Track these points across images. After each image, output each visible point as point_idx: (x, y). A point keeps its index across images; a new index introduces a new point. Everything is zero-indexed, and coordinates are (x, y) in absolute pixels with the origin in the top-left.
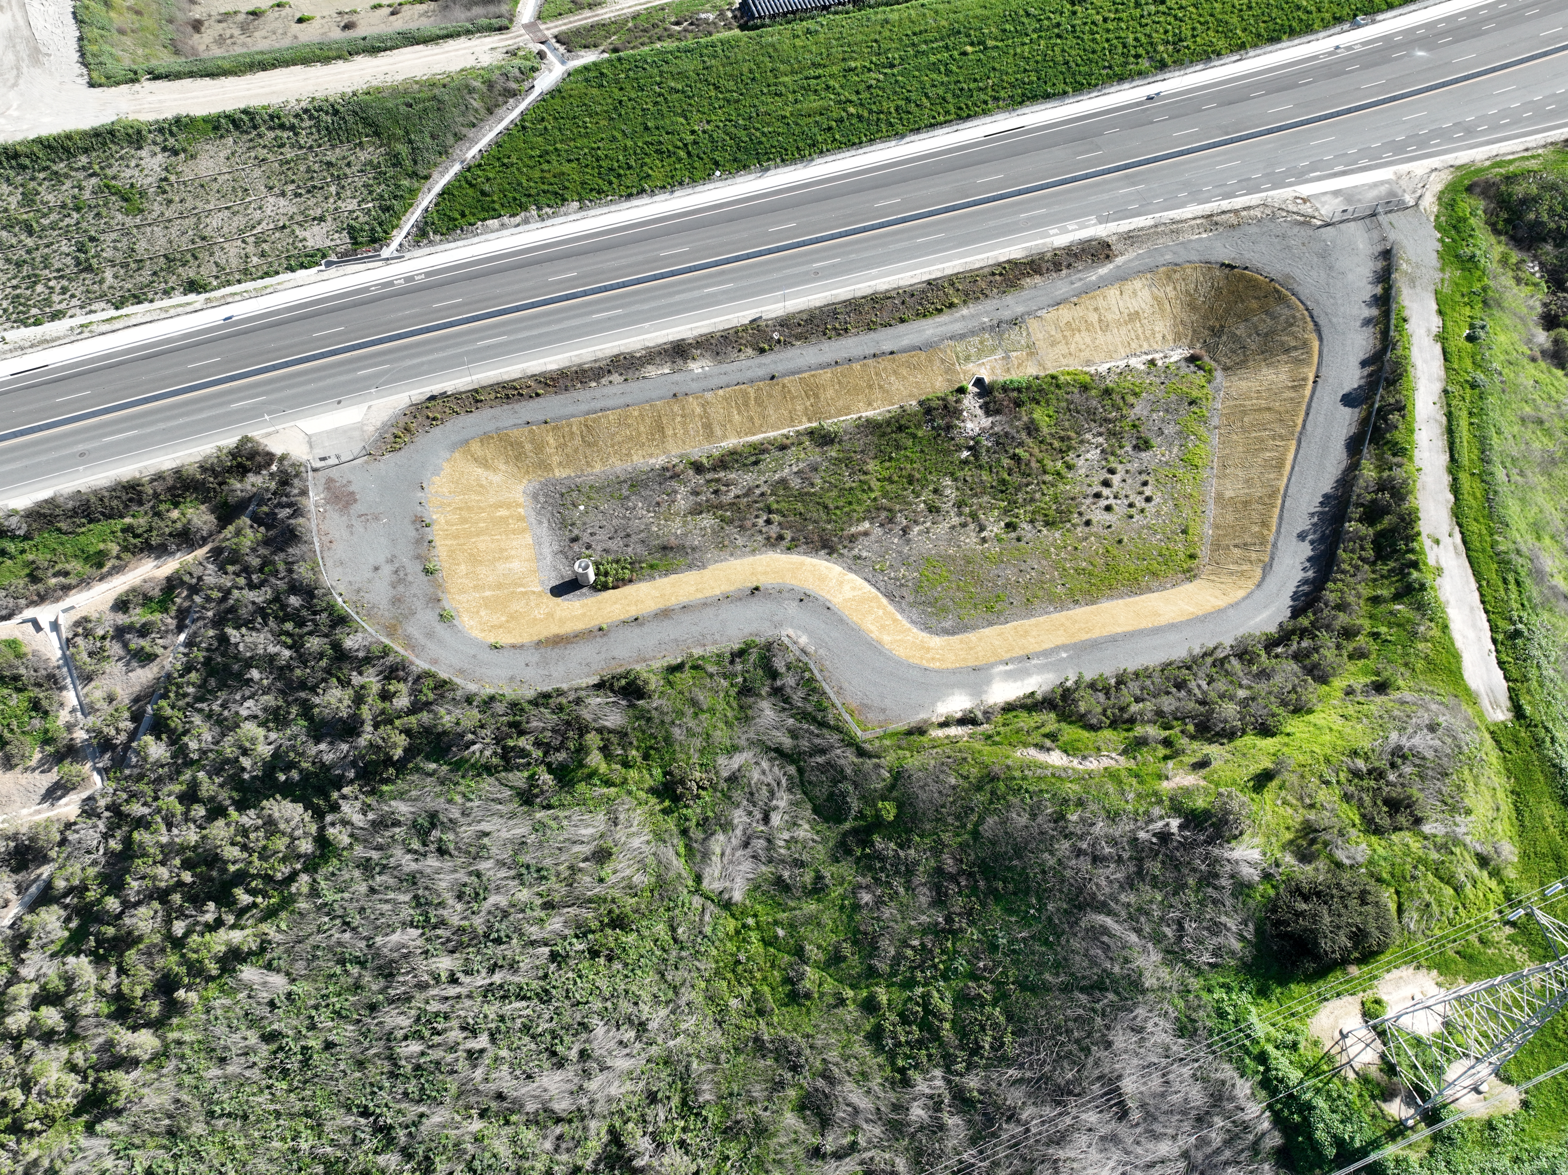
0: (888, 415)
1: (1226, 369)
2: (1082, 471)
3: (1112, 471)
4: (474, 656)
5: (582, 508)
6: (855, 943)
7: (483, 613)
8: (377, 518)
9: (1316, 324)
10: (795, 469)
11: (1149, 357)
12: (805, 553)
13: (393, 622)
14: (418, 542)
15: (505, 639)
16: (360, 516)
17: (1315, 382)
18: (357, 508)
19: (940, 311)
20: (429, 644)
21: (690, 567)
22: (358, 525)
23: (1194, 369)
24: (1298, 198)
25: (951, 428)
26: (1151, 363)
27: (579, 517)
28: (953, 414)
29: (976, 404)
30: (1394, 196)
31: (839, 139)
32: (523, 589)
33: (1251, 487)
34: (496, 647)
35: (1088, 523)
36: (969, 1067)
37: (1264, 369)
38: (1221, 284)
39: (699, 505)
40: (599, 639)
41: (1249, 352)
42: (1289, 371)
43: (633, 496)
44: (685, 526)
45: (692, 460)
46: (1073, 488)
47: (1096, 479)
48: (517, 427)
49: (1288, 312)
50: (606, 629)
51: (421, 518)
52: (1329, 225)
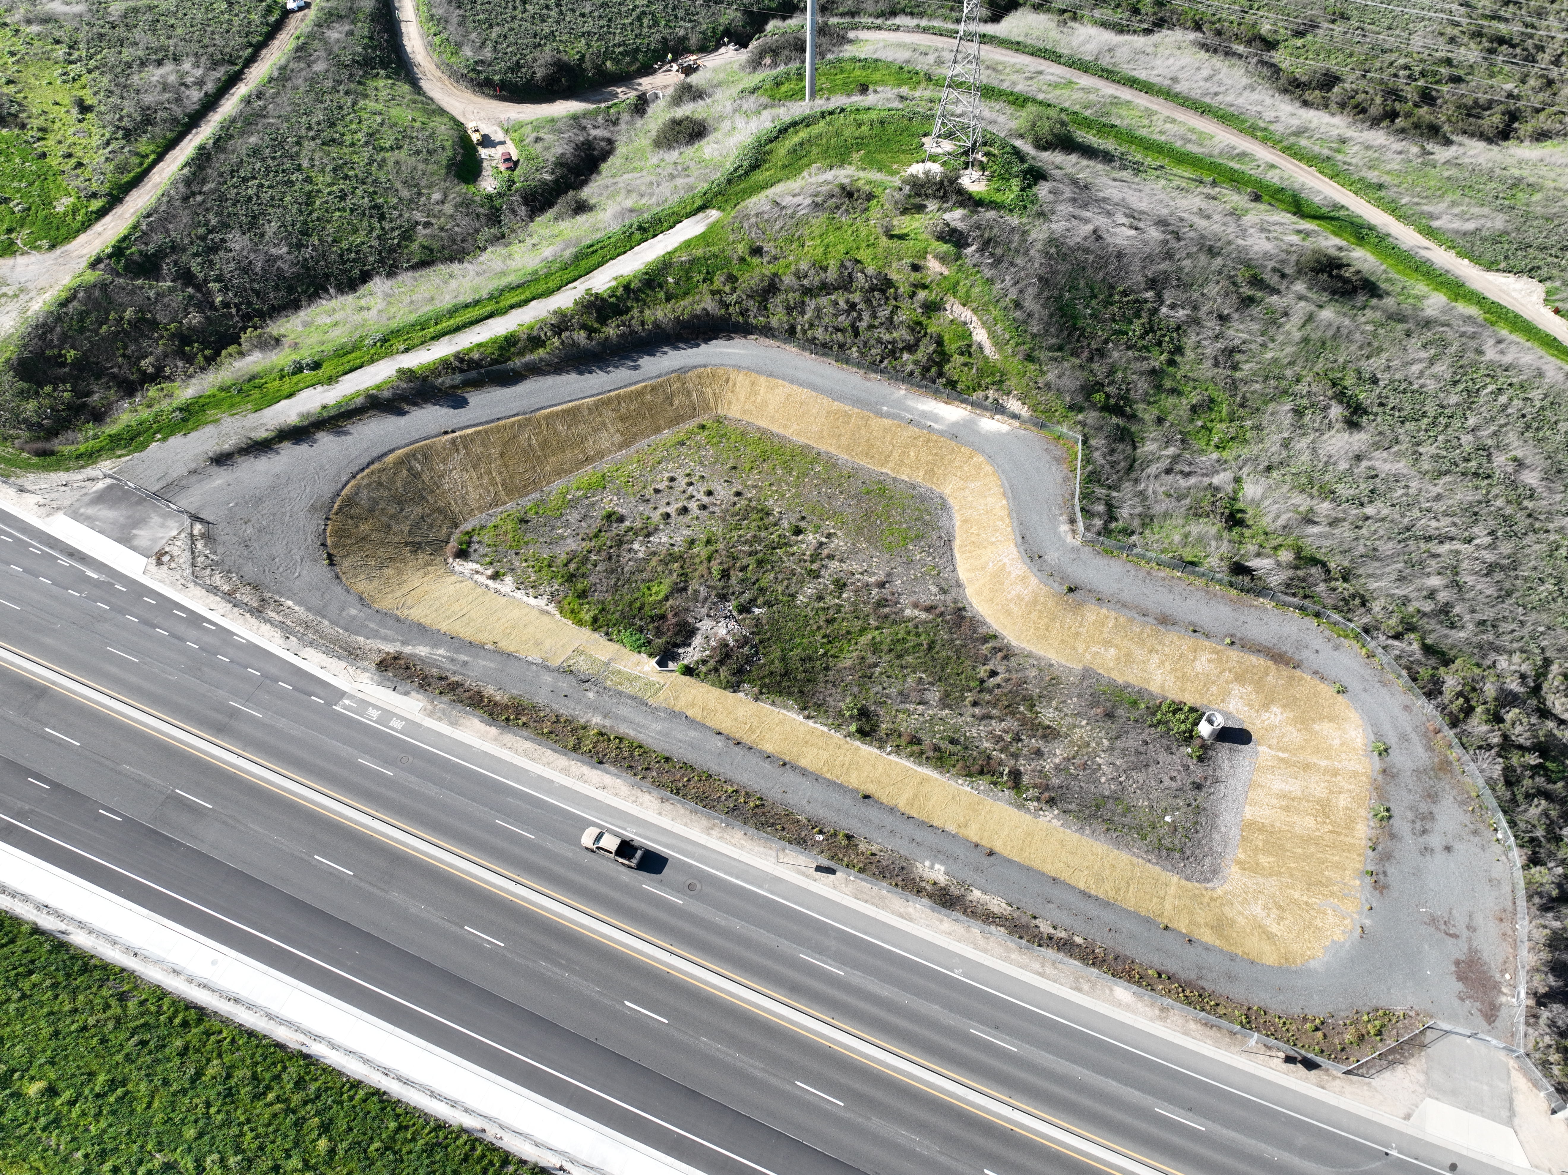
0: (779, 700)
1: (456, 525)
2: (687, 532)
3: (667, 516)
4: (1365, 690)
6: (1161, 386)
7: (1337, 742)
8: (1433, 920)
9: (371, 463)
10: (921, 708)
11: (490, 583)
12: (985, 624)
13: (1441, 774)
14: (1387, 857)
15: (1327, 691)
16: (1455, 936)
17: (453, 432)
18: (1458, 950)
19: (621, 739)
20: (1409, 729)
21: (1099, 678)
23: (475, 546)
24: (159, 562)
25: (743, 642)
26: (495, 576)
27: (1178, 809)
28: (724, 653)
29: (690, 649)
30: (100, 498)
31: (393, 1125)
32: (1281, 754)
33: (604, 424)
34: (1342, 691)
35: (738, 494)
36: (1146, 301)
37: (446, 487)
38: (356, 558)
39: (1044, 737)
40: (1239, 635)
41: (427, 511)
42: (444, 461)
43: (1107, 793)
44: (1075, 726)
45: (1013, 793)
46: (712, 526)
47: (686, 519)
48: (1207, 948)
49: (365, 492)
50: (1228, 641)
51: (1375, 888)
52: (196, 518)
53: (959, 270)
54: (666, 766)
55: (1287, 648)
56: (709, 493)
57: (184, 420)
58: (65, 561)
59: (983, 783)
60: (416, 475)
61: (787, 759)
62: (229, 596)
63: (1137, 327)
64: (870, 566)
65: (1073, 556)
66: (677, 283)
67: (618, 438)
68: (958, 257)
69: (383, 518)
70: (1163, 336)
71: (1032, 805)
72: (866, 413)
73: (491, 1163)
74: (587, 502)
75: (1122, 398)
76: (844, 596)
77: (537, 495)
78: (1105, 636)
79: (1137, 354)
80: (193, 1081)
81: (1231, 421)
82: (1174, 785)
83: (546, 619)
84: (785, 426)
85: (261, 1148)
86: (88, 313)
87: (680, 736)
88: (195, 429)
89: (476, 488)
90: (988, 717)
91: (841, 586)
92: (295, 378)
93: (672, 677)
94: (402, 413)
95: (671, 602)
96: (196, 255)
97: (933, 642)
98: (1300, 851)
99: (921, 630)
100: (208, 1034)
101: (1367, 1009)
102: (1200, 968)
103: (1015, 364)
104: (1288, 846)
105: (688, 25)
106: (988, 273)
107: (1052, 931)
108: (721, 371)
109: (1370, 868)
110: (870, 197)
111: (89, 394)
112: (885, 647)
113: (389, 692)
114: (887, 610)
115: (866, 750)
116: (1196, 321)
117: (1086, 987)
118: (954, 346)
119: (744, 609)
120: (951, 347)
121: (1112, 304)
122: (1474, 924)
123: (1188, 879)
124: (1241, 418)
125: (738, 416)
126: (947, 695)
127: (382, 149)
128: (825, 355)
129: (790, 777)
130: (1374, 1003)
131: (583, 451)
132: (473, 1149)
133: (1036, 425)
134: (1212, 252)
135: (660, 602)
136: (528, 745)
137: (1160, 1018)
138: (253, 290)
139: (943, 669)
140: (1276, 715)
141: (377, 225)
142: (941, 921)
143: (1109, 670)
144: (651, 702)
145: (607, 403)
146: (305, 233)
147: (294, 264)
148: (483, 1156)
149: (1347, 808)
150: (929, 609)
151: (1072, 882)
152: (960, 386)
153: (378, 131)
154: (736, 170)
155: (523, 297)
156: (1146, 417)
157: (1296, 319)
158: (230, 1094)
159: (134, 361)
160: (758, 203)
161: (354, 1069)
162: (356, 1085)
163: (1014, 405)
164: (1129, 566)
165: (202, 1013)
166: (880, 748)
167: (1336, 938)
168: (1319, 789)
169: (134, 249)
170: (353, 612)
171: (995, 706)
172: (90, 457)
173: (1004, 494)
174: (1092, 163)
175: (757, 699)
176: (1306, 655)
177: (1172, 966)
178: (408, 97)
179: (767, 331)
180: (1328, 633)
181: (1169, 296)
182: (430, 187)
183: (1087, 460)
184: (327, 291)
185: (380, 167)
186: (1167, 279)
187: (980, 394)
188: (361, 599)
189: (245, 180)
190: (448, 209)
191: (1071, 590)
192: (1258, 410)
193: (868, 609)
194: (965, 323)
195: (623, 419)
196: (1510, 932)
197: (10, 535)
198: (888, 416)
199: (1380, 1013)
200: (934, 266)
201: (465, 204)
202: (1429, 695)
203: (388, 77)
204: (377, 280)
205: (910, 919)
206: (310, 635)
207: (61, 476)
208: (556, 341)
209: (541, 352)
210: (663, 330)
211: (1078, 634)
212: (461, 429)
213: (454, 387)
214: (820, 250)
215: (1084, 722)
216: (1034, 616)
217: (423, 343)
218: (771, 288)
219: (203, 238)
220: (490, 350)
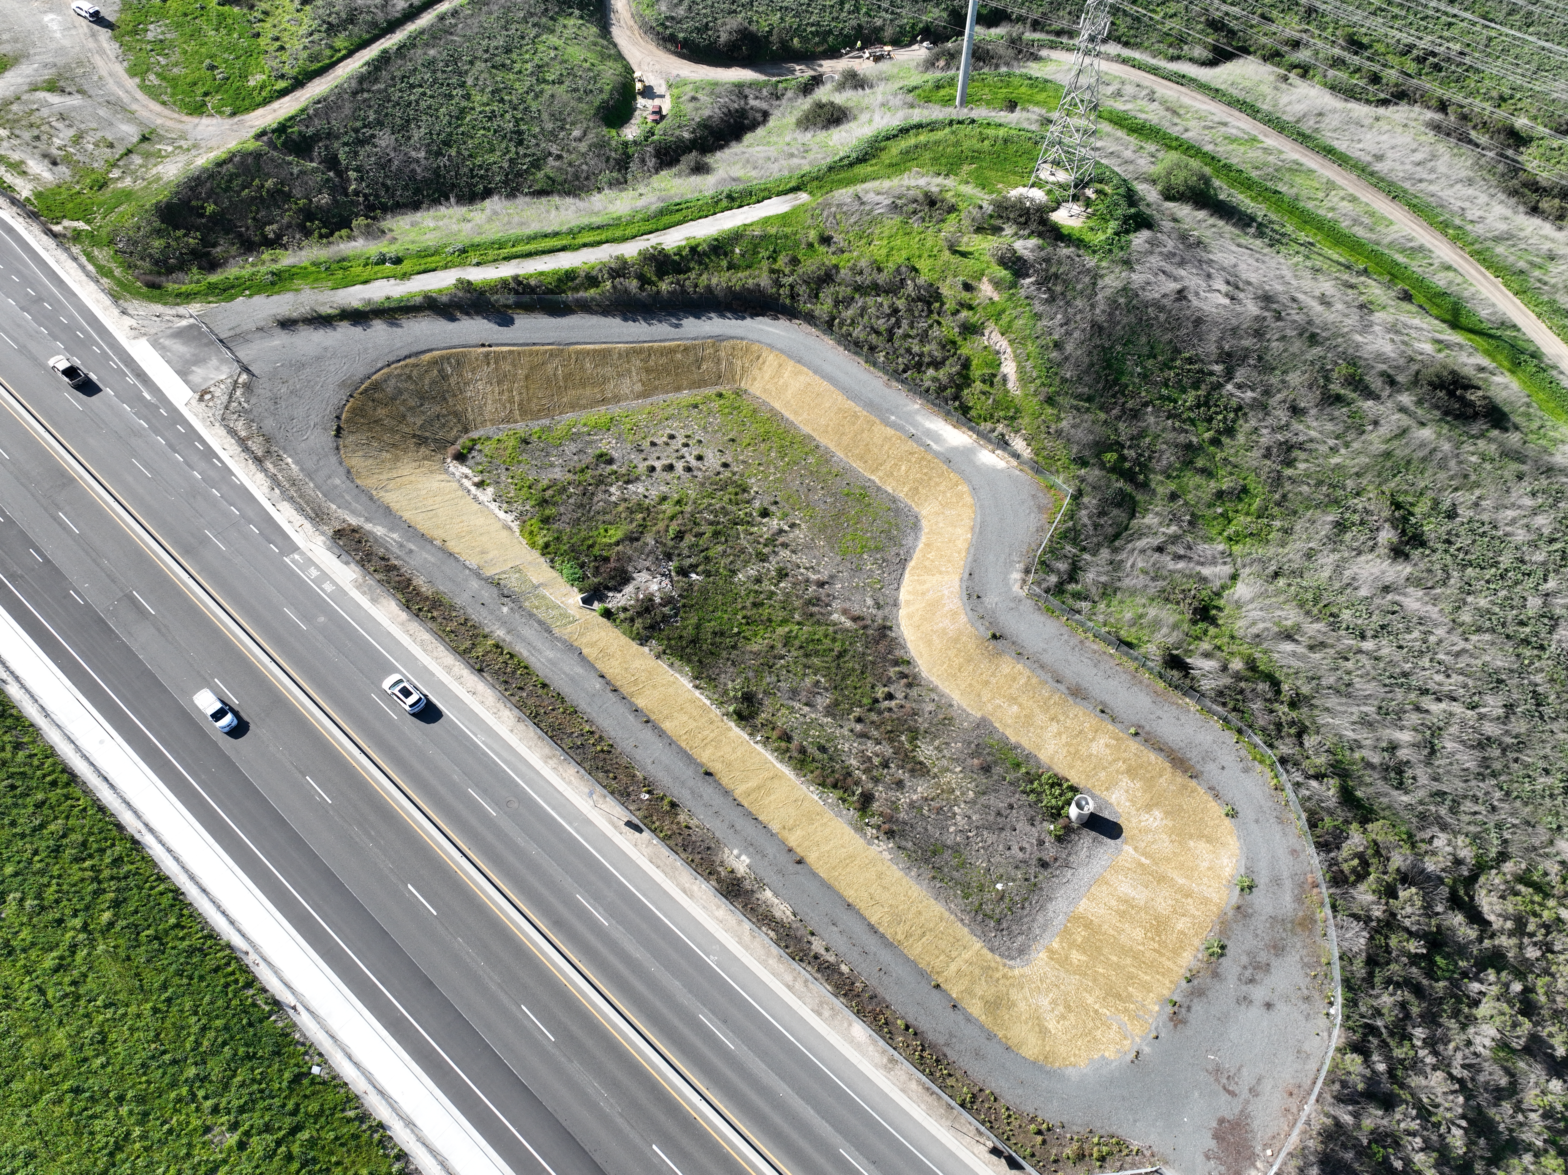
0: (678, 663)
1: (466, 430)
2: (664, 488)
3: (653, 469)
4: (1257, 821)
5: (999, 886)
6: (1191, 462)
7: (1206, 864)
8: (1218, 1070)
9: (409, 356)
10: (806, 709)
11: (473, 489)
12: (904, 647)
13: (1299, 930)
14: (1200, 993)
15: (1216, 810)
16: (1233, 1094)
17: (490, 346)
18: (1229, 1109)
19: (512, 656)
20: (1285, 874)
21: (992, 731)
22: (1243, 1088)
23: (474, 453)
24: (201, 399)
25: (668, 601)
26: (480, 485)
27: (1014, 880)
28: (647, 607)
29: (619, 595)
30: (180, 334)
31: (172, 921)
32: (1143, 859)
33: (629, 371)
34: (1232, 814)
35: (725, 465)
36: (1211, 373)
37: (469, 394)
38: (362, 437)
39: (912, 771)
40: (1147, 728)
41: (444, 412)
42: (473, 371)
43: (949, 842)
44: (947, 770)
45: (857, 814)
46: (689, 488)
47: (668, 476)
48: (969, 1019)
49: (394, 381)
50: (1132, 730)
51: (1171, 1020)
52: (246, 369)
53: (1009, 299)
54: (540, 691)
55: (1193, 756)
56: (700, 458)
57: (273, 284)
58: (131, 379)
59: (833, 796)
60: (445, 377)
61: (653, 717)
62: (242, 442)
63: (1190, 397)
64: (818, 564)
65: (1012, 605)
66: (743, 256)
67: (638, 387)
68: (1014, 285)
69: (402, 408)
70: (1217, 413)
71: (870, 831)
72: (873, 418)
73: (236, 981)
74: (587, 438)
75: (1140, 464)
76: (782, 585)
77: (546, 422)
78: (1012, 691)
79: (1177, 424)
80: (34, 830)
81: (1259, 517)
82: (1021, 855)
83: (505, 533)
84: (796, 413)
85: (57, 902)
86: (237, 175)
87: (567, 669)
88: (278, 293)
89: (495, 401)
90: (864, 735)
91: (782, 574)
92: (377, 268)
93: (593, 616)
94: (452, 319)
95: (620, 548)
96: (345, 144)
97: (845, 651)
98: (1115, 959)
99: (839, 636)
100: (67, 797)
101: (1102, 1132)
102: (951, 1035)
103: (1033, 404)
104: (1105, 951)
105: (889, 16)
106: (1038, 308)
107: (822, 951)
108: (755, 347)
109: (1176, 998)
110: (952, 209)
111: (214, 245)
112: (797, 643)
113: (334, 558)
114: (815, 609)
115: (736, 732)
116: (1262, 407)
117: (827, 1013)
118: (978, 373)
119: (683, 572)
120: (976, 372)
121: (1170, 368)
122: (1259, 1089)
123: (992, 950)
124: (1273, 518)
125: (758, 394)
126: (836, 703)
127: (545, 81)
128: (856, 353)
129: (647, 734)
130: (1113, 1129)
131: (602, 391)
132: (228, 964)
133: (1032, 468)
134: (1313, 339)
135: (610, 545)
136: (427, 636)
137: (885, 1067)
138: (383, 184)
139: (843, 679)
140: (1155, 819)
141: (513, 149)
142: (718, 907)
143: (1006, 726)
144: (556, 631)
145: (638, 352)
146: (447, 143)
147: (426, 169)
148: (233, 973)
149: (1182, 933)
150: (855, 619)
151: (867, 914)
152: (973, 413)
153: (547, 64)
154: (841, 160)
155: (598, 238)
156: (1160, 490)
157: (1384, 430)
158: (57, 851)
159: (261, 225)
160: (844, 194)
161: (169, 866)
162: (162, 878)
163: (1018, 444)
164: (1064, 630)
165: (73, 778)
166: (751, 735)
167: (1107, 1054)
168: (1163, 906)
169: (296, 129)
170: (337, 481)
171: (877, 728)
172: (187, 297)
173: (972, 528)
174: (1221, 223)
175: (658, 657)
176: (1211, 768)
177: (924, 1024)
178: (591, 38)
179: (810, 318)
180: (1243, 753)
181: (1240, 375)
182: (573, 124)
183: (1071, 515)
184: (447, 199)
185: (537, 97)
186: (1246, 357)
187: (989, 425)
188: (349, 472)
189: (412, 86)
190: (583, 147)
191: (994, 637)
192: (1295, 513)
193: (797, 603)
194: (998, 353)
195: (648, 371)
196: (1295, 1110)
197: (100, 347)
198: (893, 425)
199: (1114, 1140)
200: (986, 289)
201: (601, 145)
202: (1323, 846)
203: (581, 17)
204: (496, 198)
205: (691, 896)
206: (292, 492)
207: (158, 308)
208: (609, 284)
209: (592, 292)
210: (716, 297)
211: (987, 683)
212: (497, 345)
213: (508, 307)
214: (884, 251)
215: (958, 769)
216: (952, 653)
217: (495, 261)
218: (827, 277)
219: (356, 131)
220: (549, 280)
